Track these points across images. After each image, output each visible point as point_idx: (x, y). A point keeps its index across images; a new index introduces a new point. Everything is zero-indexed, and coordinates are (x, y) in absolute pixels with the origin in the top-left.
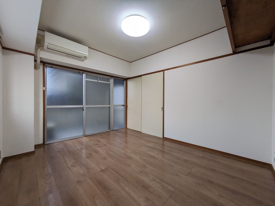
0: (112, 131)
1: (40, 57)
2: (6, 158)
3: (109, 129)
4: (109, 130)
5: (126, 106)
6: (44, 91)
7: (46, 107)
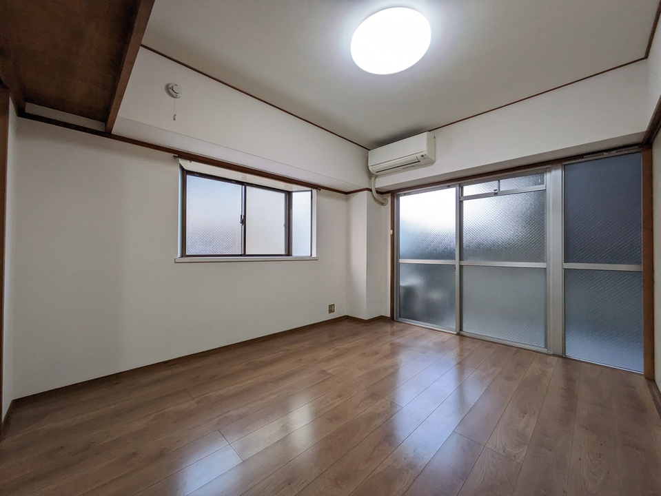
1: (376, 188)
6: (393, 236)
7: (397, 261)
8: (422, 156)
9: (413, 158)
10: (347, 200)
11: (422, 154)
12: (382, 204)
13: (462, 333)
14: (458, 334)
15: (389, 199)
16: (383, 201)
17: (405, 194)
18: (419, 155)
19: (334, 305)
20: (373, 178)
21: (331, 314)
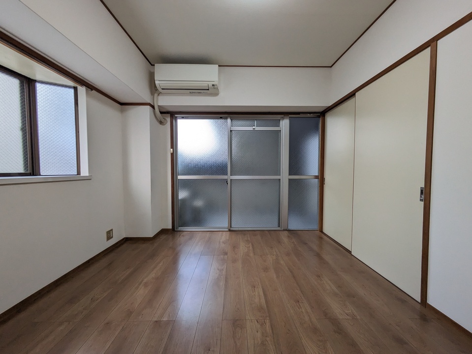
0: (284, 230)
1: (158, 106)
2: (127, 238)
3: (279, 226)
4: (279, 228)
5: (321, 178)
6: (172, 154)
7: (177, 177)
8: (213, 85)
9: (204, 85)
10: (122, 111)
11: (213, 83)
12: (161, 123)
13: (231, 229)
14: (230, 230)
15: (169, 120)
16: (163, 120)
17: (183, 118)
18: (210, 84)
19: (112, 230)
20: (156, 95)
21: (109, 241)
